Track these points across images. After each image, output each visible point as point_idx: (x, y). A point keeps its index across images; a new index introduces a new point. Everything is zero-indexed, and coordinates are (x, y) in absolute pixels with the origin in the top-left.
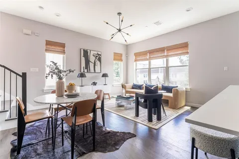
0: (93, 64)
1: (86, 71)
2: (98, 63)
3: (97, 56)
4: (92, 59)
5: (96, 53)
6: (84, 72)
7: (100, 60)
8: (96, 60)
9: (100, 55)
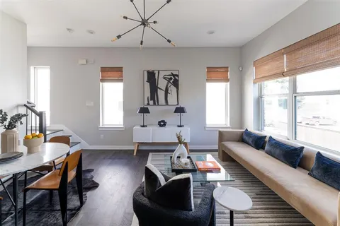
0: (164, 93)
1: (151, 102)
2: (173, 89)
3: (171, 79)
4: (162, 83)
5: (169, 73)
6: (148, 104)
7: (176, 84)
8: (170, 84)
9: (177, 76)
